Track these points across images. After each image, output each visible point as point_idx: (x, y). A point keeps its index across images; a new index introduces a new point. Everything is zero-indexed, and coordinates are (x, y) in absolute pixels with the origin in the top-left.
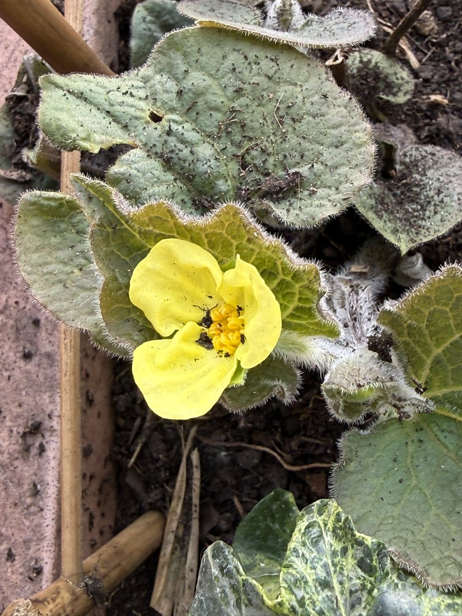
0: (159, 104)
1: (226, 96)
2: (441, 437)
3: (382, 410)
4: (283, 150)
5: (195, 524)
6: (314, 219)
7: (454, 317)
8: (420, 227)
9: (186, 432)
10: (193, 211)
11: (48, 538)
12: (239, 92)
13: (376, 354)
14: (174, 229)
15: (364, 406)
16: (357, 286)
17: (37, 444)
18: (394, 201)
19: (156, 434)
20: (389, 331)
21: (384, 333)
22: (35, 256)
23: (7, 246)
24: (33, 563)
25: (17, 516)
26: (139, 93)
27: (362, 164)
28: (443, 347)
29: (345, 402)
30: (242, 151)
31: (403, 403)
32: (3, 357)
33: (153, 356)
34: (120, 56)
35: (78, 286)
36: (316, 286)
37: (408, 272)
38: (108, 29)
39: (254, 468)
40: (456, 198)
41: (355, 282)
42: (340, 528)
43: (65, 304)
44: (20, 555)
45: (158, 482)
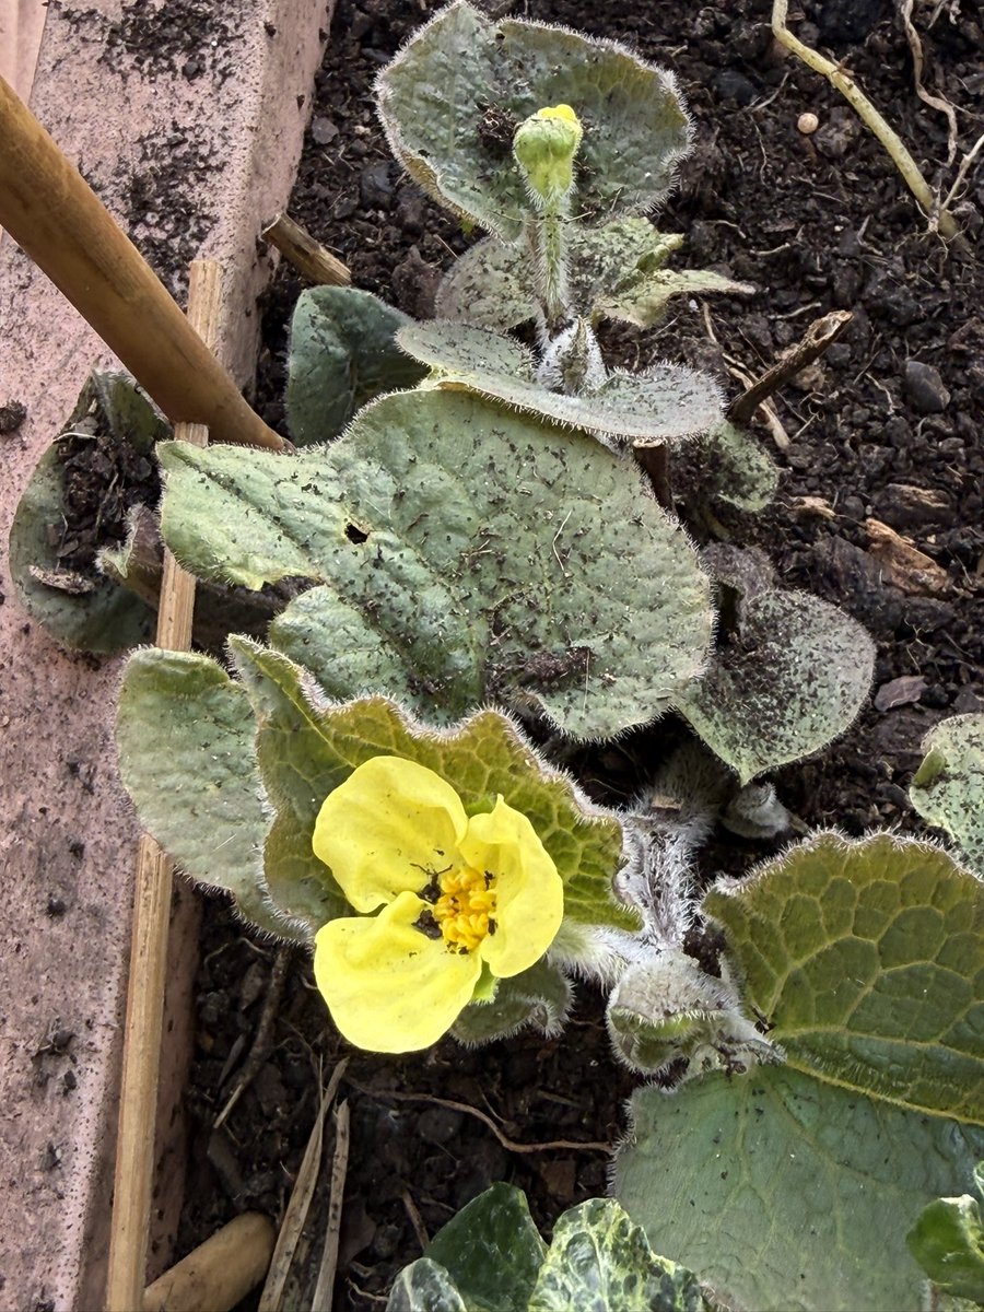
0: (362, 512)
1: (477, 510)
2: (792, 1105)
3: (700, 1056)
4: (563, 607)
5: (331, 1243)
6: (608, 728)
7: (826, 912)
8: (774, 737)
9: (327, 1068)
10: (409, 697)
11: (68, 1250)
12: (497, 504)
13: (696, 962)
14: (393, 739)
15: (671, 1047)
16: (663, 833)
17: (61, 1075)
18: (733, 687)
19: (271, 1068)
20: (719, 924)
21: (710, 927)
22: (146, 759)
23: (33, 706)
24: (36, 1295)
25: (14, 1206)
26: (328, 489)
27: (691, 642)
28: (805, 959)
29: (642, 1038)
30: (496, 603)
31: (735, 1047)
32: (10, 909)
33: (344, 945)
34: (259, 375)
35: (215, 815)
36: (614, 851)
37: (750, 814)
38: (245, 326)
39: (446, 1144)
40: (838, 690)
41: (660, 827)
42: (626, 1246)
43: (194, 845)
44: (13, 1278)
45: (266, 1160)
